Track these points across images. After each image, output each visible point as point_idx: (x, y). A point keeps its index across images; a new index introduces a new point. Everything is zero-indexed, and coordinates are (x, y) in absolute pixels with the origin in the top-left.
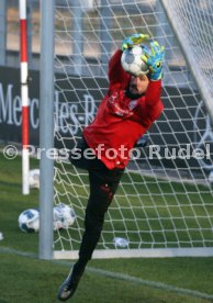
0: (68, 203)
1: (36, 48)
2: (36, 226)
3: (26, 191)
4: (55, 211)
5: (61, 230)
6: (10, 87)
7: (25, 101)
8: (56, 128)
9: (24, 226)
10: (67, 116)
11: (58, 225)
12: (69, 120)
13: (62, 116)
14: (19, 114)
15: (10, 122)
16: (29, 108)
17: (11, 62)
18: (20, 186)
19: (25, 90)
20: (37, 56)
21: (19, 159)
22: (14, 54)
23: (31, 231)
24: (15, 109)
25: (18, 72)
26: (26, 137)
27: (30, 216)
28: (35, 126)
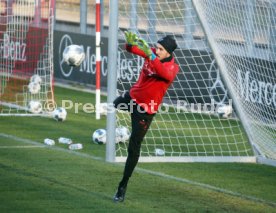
0: (125, 125)
1: (106, 23)
2: (104, 140)
3: (98, 117)
4: (117, 130)
5: (120, 143)
6: (88, 48)
7: (98, 57)
8: (119, 76)
9: (97, 140)
10: (125, 68)
11: (118, 140)
12: (127, 71)
13: (123, 68)
14: (94, 66)
15: (88, 71)
16: (100, 62)
17: (90, 32)
18: (94, 113)
19: (98, 50)
20: (106, 28)
21: (94, 96)
22: (92, 26)
23: (101, 143)
24: (92, 63)
25: (94, 38)
26: (98, 82)
27: (100, 134)
28: (104, 75)
